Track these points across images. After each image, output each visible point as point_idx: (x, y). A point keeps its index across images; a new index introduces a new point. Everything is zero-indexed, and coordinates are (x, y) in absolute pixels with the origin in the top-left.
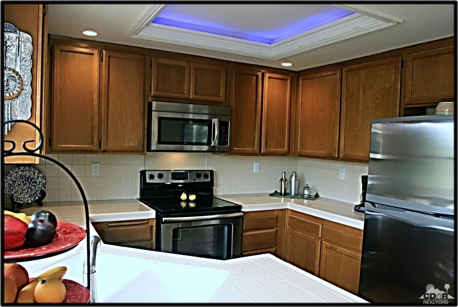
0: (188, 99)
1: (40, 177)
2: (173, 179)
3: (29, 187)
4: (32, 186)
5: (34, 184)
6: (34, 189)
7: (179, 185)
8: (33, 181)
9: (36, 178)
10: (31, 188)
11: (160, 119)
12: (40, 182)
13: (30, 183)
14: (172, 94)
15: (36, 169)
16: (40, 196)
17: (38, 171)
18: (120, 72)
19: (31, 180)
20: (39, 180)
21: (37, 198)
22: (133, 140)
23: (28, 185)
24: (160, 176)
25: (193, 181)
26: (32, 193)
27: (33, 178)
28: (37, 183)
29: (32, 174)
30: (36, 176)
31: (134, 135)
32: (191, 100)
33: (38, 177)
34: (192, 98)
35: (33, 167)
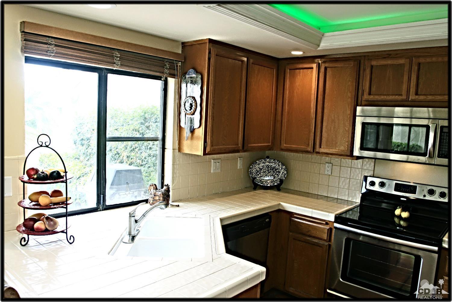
0: (406, 101)
1: (283, 169)
2: (396, 190)
3: (272, 175)
4: (275, 174)
5: (278, 173)
6: (277, 177)
7: (402, 198)
8: (277, 171)
9: (280, 169)
10: (274, 176)
11: (364, 124)
12: (283, 173)
13: (274, 172)
14: (385, 96)
15: (279, 162)
16: (279, 183)
17: (281, 164)
18: (335, 80)
19: (276, 170)
20: (282, 171)
21: (276, 184)
22: (344, 144)
23: (272, 173)
24: (382, 185)
25: (422, 197)
26: (274, 180)
27: (278, 169)
28: (280, 172)
29: (277, 166)
30: (280, 167)
31: (345, 139)
32: (410, 101)
33: (282, 168)
34: (411, 99)
35: (277, 161)
